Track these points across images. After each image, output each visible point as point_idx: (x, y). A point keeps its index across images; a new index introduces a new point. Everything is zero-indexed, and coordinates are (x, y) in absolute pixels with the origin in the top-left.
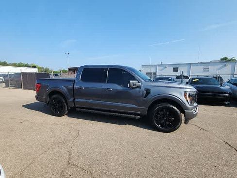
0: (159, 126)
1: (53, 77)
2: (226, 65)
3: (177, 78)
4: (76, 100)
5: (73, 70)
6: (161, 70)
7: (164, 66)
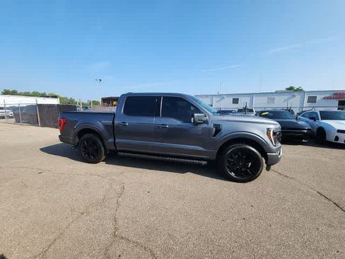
0: (233, 174)
1: (82, 110)
2: (294, 96)
3: (240, 111)
4: (117, 140)
5: (107, 101)
6: (218, 102)
7: (221, 97)
